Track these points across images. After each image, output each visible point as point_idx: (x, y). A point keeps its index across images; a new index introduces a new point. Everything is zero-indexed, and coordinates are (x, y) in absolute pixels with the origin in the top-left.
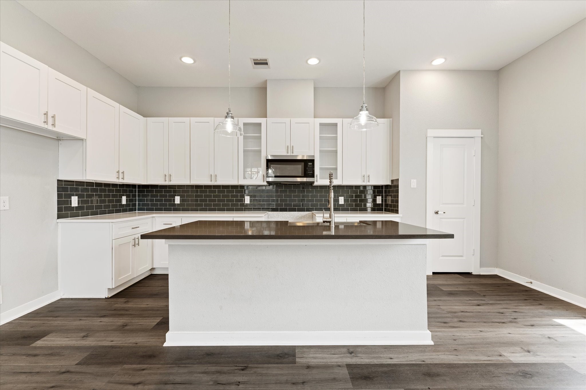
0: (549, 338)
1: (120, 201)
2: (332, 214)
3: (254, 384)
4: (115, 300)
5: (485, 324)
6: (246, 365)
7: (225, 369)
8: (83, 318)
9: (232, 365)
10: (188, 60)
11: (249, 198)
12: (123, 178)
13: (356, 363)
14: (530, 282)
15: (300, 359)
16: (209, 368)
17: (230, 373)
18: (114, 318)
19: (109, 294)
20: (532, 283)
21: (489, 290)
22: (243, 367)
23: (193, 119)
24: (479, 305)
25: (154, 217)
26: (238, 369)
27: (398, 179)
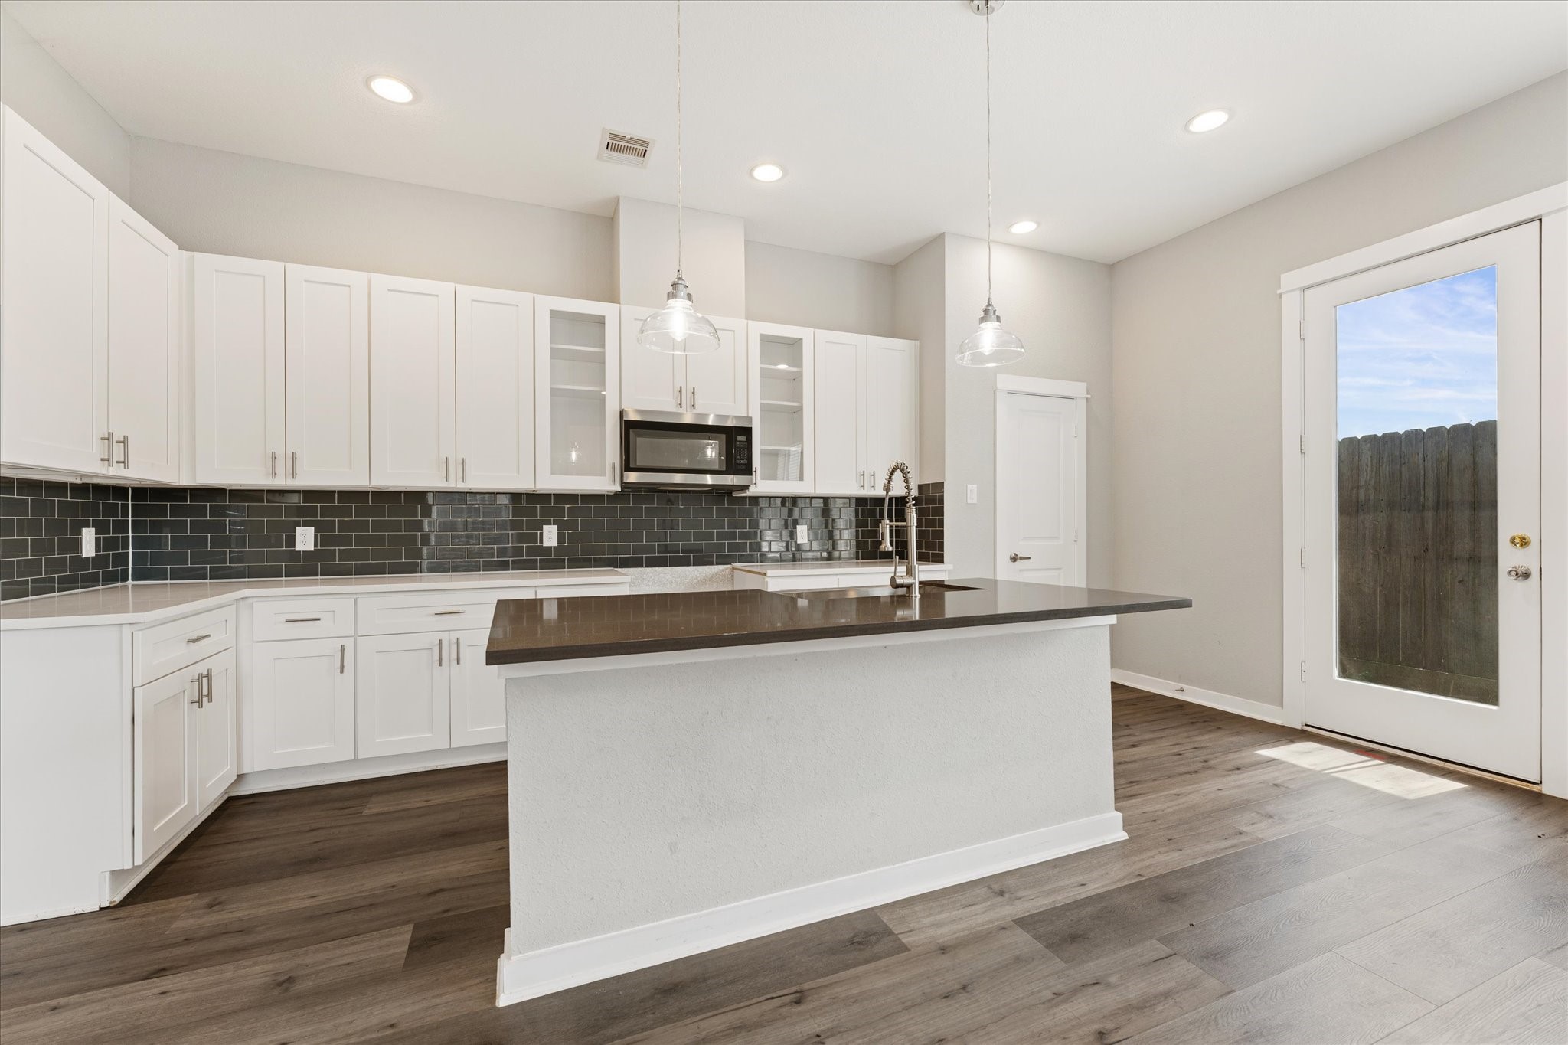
0: (1276, 785)
1: (76, 545)
2: (915, 567)
3: (857, 1027)
4: (139, 910)
5: (1171, 781)
6: (794, 989)
7: (751, 1014)
8: (63, 1000)
9: (761, 999)
10: (391, 90)
11: (556, 531)
12: (125, 463)
13: (1028, 912)
14: (1179, 688)
15: (910, 936)
16: (704, 1024)
17: (771, 1021)
18: (213, 969)
19: (114, 889)
20: (1183, 691)
21: (1126, 714)
22: (792, 996)
23: (381, 281)
24: (1134, 746)
25: (247, 598)
26: (786, 1005)
27: (942, 484)
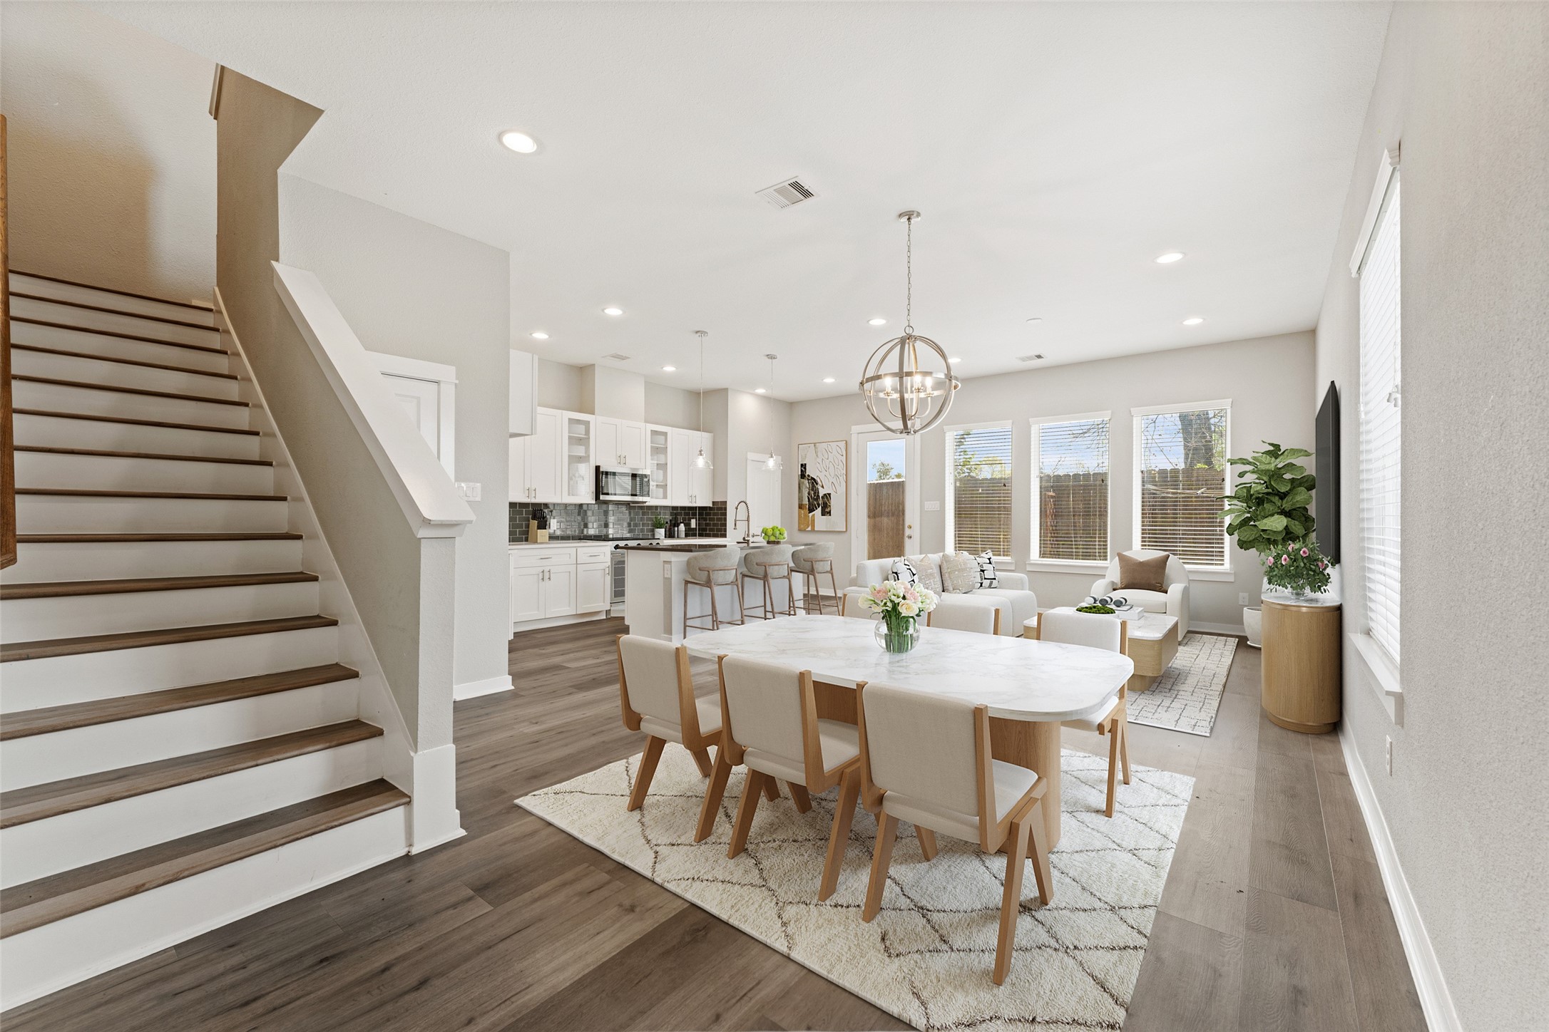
27: (726, 502)
